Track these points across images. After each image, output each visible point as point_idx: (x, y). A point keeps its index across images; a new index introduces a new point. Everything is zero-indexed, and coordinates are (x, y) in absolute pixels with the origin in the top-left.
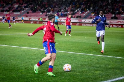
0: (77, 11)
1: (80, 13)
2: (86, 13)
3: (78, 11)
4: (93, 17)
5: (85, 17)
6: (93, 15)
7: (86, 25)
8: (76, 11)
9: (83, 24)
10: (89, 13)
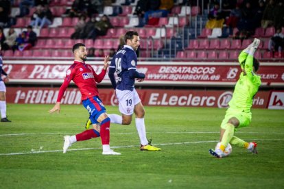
0: (114, 14)
1: (134, 21)
2: (173, 21)
3: (118, 12)
4: (215, 44)
5: (168, 50)
6: (217, 32)
7: (174, 99)
8: (108, 10)
9: (153, 96)
10: (189, 25)
